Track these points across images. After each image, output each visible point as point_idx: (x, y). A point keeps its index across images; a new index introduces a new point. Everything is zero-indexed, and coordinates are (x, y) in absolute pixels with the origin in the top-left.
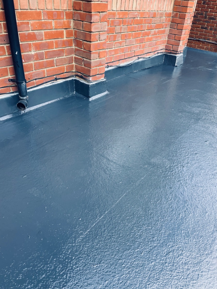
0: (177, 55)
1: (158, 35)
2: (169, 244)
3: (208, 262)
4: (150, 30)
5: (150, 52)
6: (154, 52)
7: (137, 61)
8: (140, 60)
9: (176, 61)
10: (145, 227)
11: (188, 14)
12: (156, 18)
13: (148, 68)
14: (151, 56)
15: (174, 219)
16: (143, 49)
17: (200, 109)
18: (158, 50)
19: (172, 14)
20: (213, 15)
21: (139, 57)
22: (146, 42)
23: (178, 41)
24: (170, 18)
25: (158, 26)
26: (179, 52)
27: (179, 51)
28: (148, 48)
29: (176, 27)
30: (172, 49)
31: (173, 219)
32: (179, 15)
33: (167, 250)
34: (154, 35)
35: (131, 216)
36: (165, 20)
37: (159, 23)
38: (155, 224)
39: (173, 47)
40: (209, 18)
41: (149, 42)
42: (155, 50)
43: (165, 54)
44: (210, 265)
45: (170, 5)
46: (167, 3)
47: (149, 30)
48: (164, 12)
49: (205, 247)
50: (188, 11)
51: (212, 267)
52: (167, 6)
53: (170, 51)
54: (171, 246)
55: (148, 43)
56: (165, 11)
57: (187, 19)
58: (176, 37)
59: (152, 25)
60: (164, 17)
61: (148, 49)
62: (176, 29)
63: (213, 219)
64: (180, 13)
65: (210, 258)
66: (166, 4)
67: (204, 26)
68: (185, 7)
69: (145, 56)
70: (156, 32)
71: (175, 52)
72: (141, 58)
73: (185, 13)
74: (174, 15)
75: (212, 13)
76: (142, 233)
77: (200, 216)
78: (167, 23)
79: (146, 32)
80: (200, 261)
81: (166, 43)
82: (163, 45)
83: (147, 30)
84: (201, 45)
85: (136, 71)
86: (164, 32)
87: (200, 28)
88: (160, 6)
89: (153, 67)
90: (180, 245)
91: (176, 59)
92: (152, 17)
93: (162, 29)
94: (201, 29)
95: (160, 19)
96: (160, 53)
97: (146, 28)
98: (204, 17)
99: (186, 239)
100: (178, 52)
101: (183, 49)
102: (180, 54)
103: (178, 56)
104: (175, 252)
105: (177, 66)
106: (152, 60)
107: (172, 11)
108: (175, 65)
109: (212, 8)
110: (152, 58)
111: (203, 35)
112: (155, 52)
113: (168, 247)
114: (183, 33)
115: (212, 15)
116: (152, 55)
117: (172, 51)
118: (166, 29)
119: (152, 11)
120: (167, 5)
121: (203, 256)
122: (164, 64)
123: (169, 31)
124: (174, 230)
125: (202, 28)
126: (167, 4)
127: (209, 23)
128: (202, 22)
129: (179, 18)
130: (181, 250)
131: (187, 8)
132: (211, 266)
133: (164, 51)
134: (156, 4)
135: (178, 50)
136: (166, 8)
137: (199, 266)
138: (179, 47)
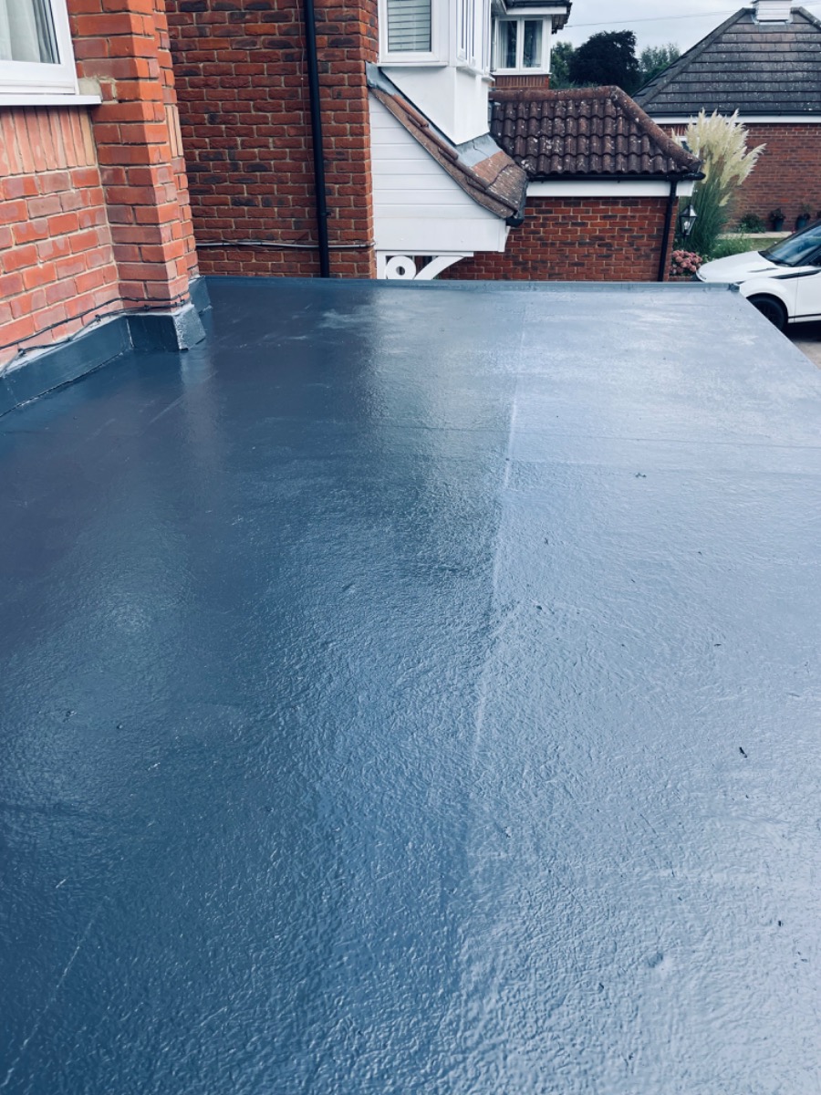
0: (173, 313)
1: (71, 256)
2: (309, 1034)
3: (454, 1025)
4: (31, 244)
5: (66, 321)
6: (81, 316)
7: (17, 364)
8: (32, 356)
9: (178, 332)
10: (205, 1018)
11: (158, 166)
12: (40, 196)
13: (76, 381)
14: (75, 335)
15: (305, 924)
16: (28, 315)
17: (301, 482)
18: (96, 308)
19: (99, 173)
20: (255, 157)
21: (23, 346)
22: (31, 289)
23: (159, 264)
24: (100, 190)
25: (60, 226)
26: (178, 301)
27: (176, 298)
28: (47, 308)
29: (131, 218)
30: (147, 294)
31: (301, 927)
32: (127, 176)
33: (306, 1061)
34: (57, 258)
35: (135, 1003)
36: (80, 199)
37: (62, 214)
38: (241, 983)
39: (145, 286)
40: (248, 168)
41: (44, 288)
42: (79, 311)
43: (126, 317)
44: (465, 1030)
45: (79, 146)
46: (65, 141)
47: (29, 242)
48: (66, 171)
49: (432, 973)
50: (154, 157)
51: (472, 1035)
52: (70, 149)
53: (141, 304)
54: (319, 1038)
55: (42, 291)
56: (69, 168)
57: (160, 185)
58: (142, 250)
59: (31, 223)
60: (73, 191)
61: (50, 310)
62: (134, 226)
63: (432, 853)
64: (127, 168)
65: (455, 1005)
66: (63, 143)
67: (241, 196)
68: (139, 144)
69: (48, 338)
70: (61, 247)
71: (163, 304)
72: (31, 349)
73: (146, 167)
74: (108, 176)
75: (252, 150)
77: (389, 863)
78: (90, 208)
79: (17, 254)
80: (426, 1037)
81: (118, 276)
82: (105, 286)
83: (16, 245)
84: (254, 261)
85: (28, 402)
86: (90, 240)
87: (230, 203)
88: (39, 155)
89: (95, 372)
90: (347, 1013)
91: (173, 326)
92: (23, 197)
93: (80, 232)
94: (235, 207)
95: (58, 199)
96: (104, 316)
97: (14, 240)
98: (229, 166)
99: (362, 978)
100: (172, 303)
101: (187, 288)
102: (182, 306)
103: (178, 315)
104: (338, 1053)
105: (187, 349)
106: (85, 346)
107: (97, 166)
108: (178, 346)
109: (244, 132)
110: (79, 342)
111: (248, 225)
112: (84, 317)
113: (308, 1047)
114: (165, 234)
115: (253, 156)
116: (76, 331)
117: (149, 300)
118: (96, 228)
119: (12, 175)
120: (66, 147)
121: (435, 1012)
122: (138, 350)
123: (113, 234)
124: (315, 968)
125: (236, 203)
126: (68, 144)
127: (253, 186)
128: (228, 183)
129: (130, 186)
130: (357, 1032)
131: (147, 149)
132: (468, 1033)
133: (118, 305)
134: (21, 148)
135: (169, 295)
136: (70, 158)
137: (430, 1055)
138: (169, 282)
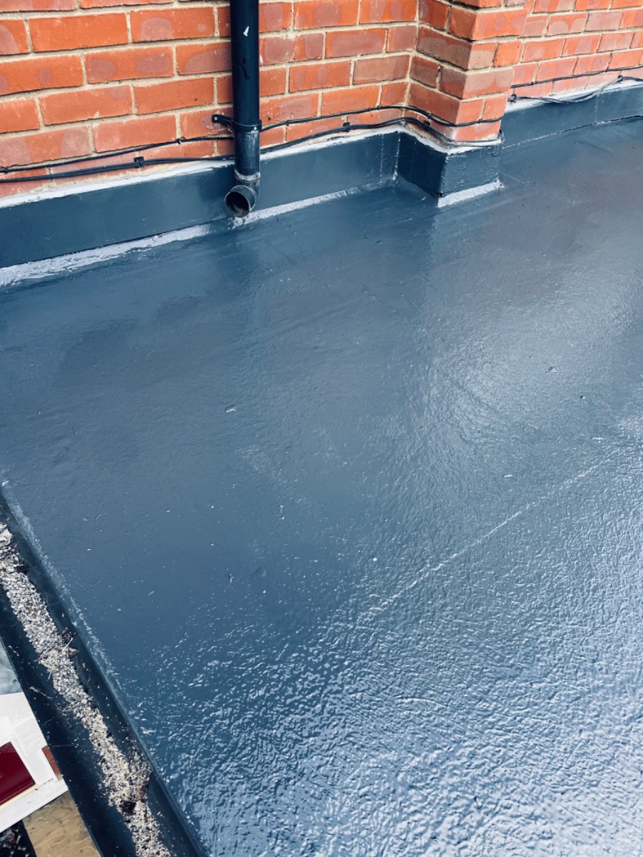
7: (612, 88)
8: (626, 85)
10: (573, 624)
21: (624, 74)
33: (635, 706)
35: (530, 581)
38: (607, 621)
72: (628, 78)
76: (558, 639)
85: (603, 122)
